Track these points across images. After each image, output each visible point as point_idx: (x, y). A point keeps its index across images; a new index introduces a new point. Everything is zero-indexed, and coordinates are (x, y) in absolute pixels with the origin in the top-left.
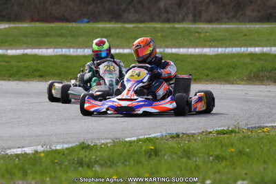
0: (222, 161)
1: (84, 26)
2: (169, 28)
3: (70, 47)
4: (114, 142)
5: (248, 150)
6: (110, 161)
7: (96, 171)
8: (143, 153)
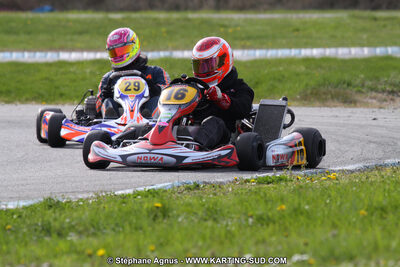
0: (268, 225)
1: (46, 17)
2: (178, 20)
3: (24, 50)
4: (98, 197)
5: (307, 207)
6: (93, 227)
7: (71, 241)
8: (145, 213)
